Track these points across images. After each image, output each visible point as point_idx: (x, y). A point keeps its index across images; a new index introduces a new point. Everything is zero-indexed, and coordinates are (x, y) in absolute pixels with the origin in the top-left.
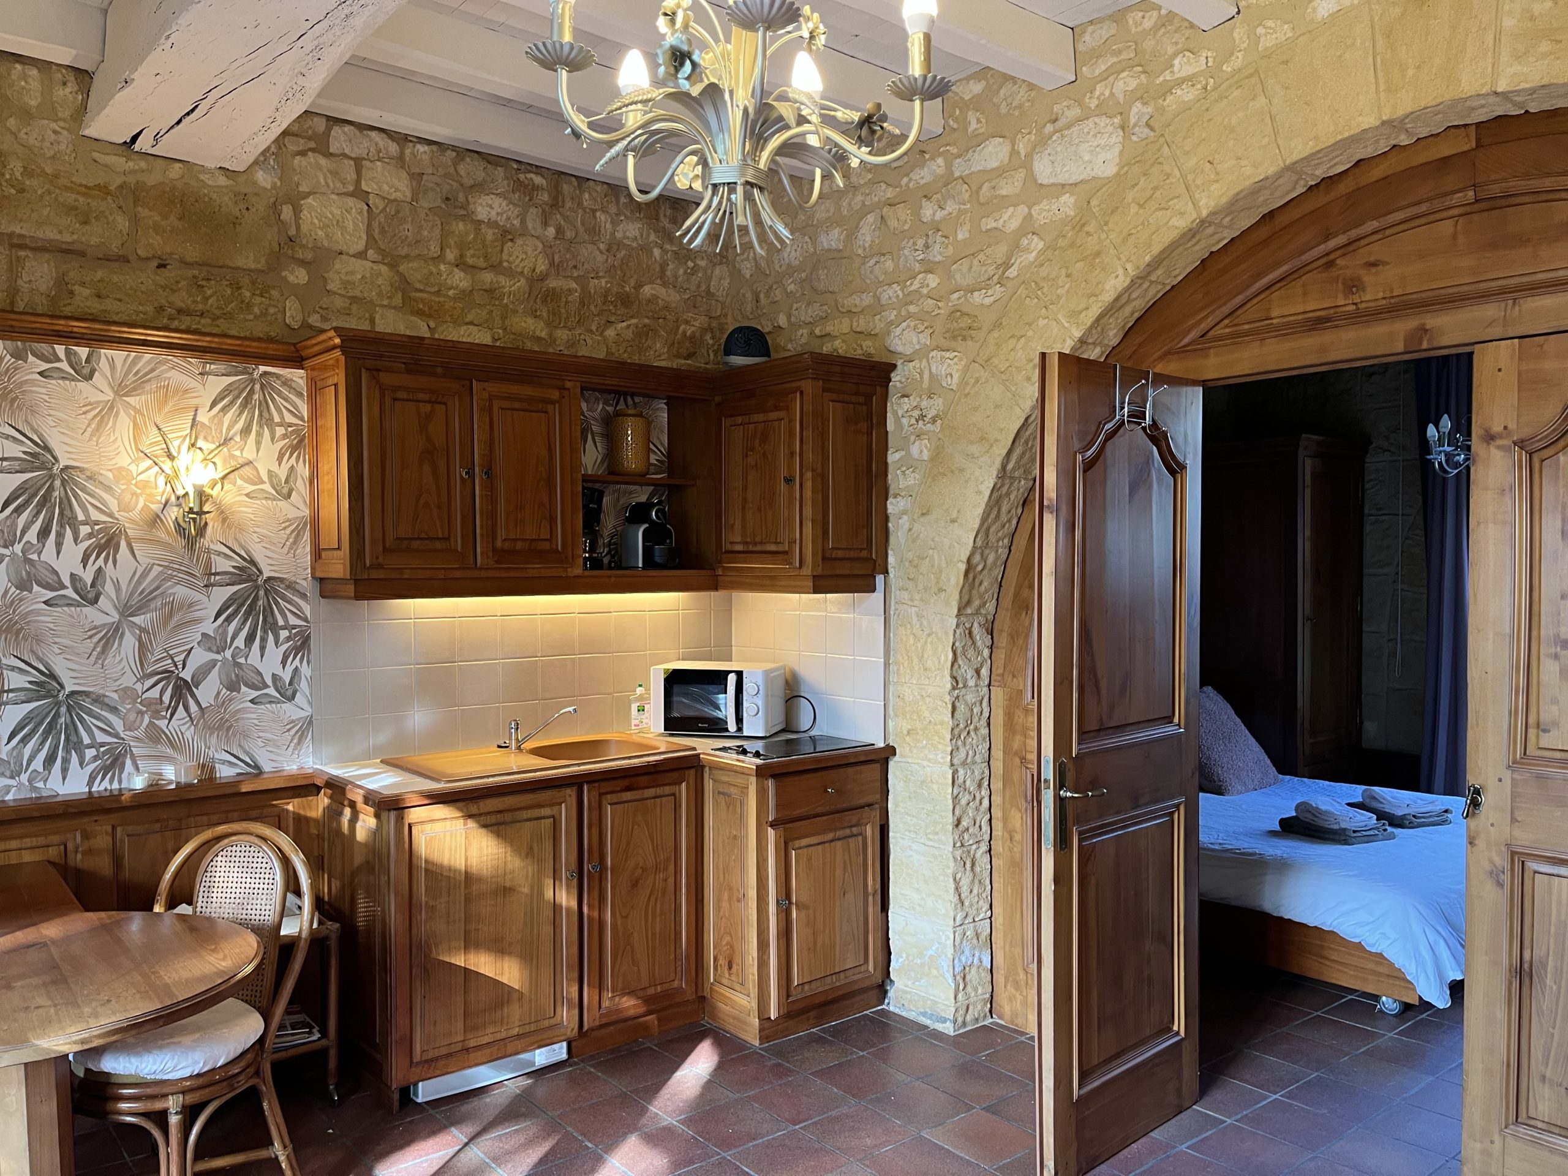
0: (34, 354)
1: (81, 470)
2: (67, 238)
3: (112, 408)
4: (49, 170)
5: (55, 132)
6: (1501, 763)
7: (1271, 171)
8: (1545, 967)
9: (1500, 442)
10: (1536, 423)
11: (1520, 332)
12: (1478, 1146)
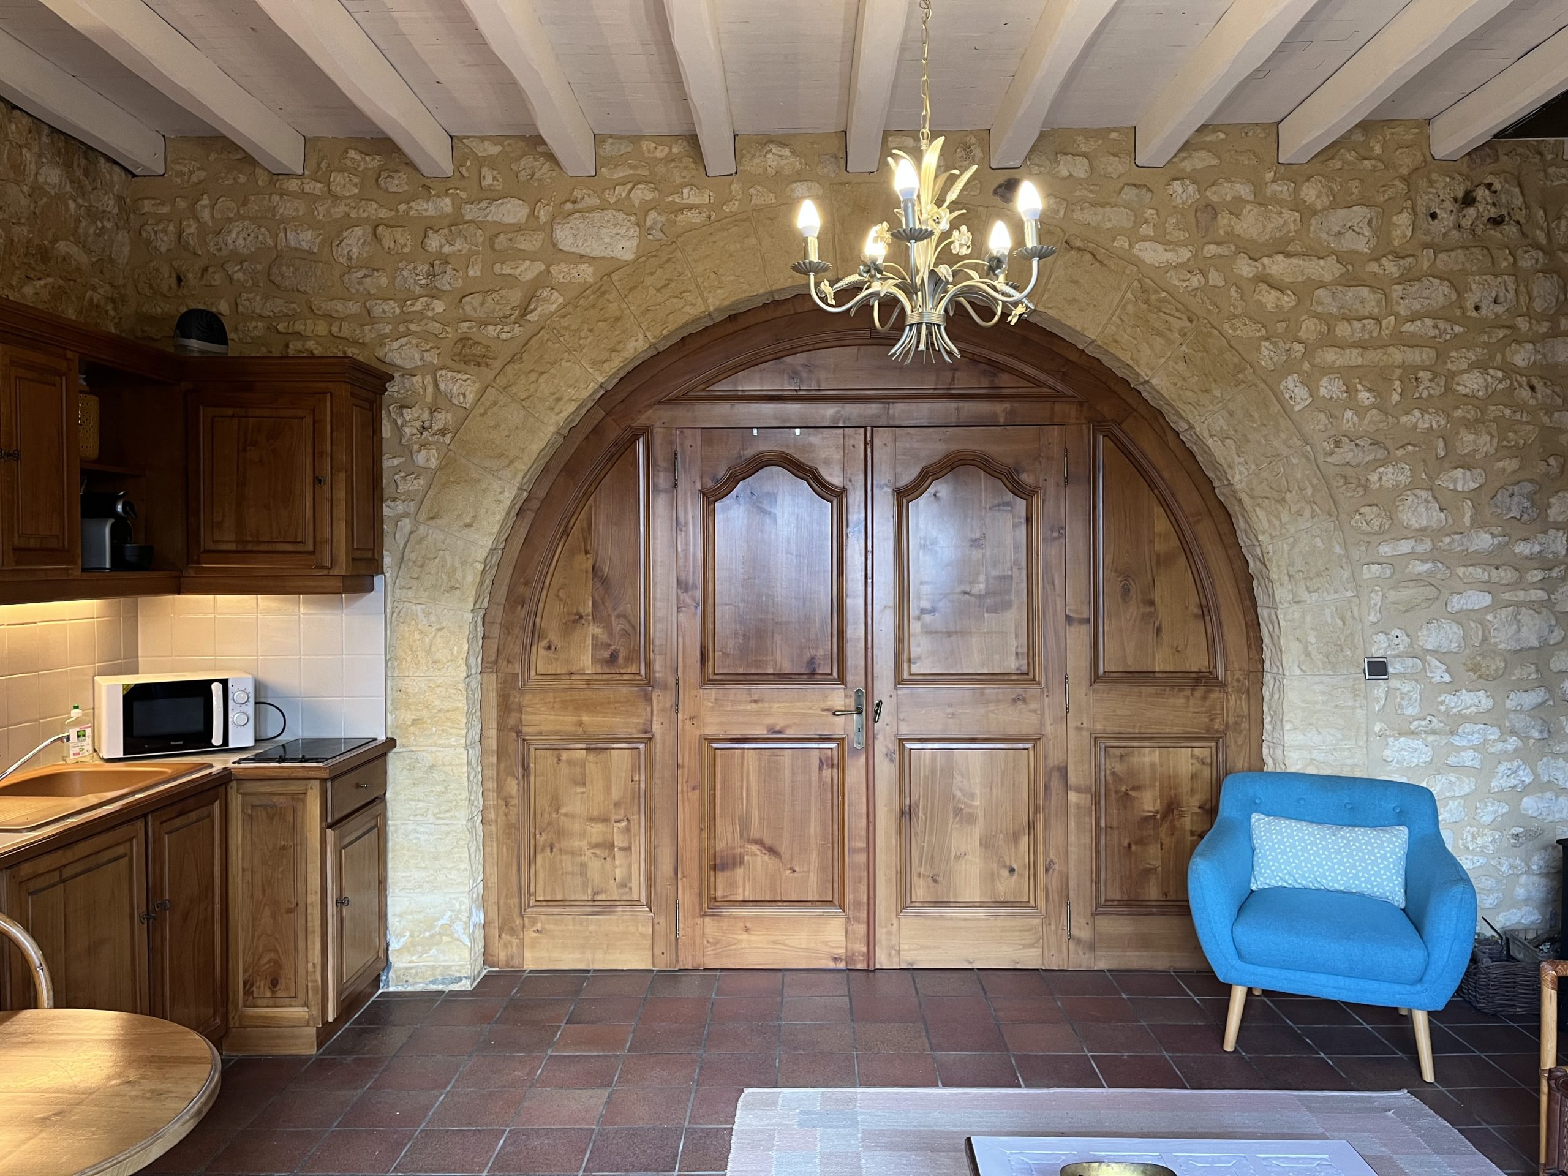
6: (891, 685)
7: (761, 291)
8: (918, 806)
9: (886, 489)
10: (907, 478)
11: (897, 423)
12: (884, 930)
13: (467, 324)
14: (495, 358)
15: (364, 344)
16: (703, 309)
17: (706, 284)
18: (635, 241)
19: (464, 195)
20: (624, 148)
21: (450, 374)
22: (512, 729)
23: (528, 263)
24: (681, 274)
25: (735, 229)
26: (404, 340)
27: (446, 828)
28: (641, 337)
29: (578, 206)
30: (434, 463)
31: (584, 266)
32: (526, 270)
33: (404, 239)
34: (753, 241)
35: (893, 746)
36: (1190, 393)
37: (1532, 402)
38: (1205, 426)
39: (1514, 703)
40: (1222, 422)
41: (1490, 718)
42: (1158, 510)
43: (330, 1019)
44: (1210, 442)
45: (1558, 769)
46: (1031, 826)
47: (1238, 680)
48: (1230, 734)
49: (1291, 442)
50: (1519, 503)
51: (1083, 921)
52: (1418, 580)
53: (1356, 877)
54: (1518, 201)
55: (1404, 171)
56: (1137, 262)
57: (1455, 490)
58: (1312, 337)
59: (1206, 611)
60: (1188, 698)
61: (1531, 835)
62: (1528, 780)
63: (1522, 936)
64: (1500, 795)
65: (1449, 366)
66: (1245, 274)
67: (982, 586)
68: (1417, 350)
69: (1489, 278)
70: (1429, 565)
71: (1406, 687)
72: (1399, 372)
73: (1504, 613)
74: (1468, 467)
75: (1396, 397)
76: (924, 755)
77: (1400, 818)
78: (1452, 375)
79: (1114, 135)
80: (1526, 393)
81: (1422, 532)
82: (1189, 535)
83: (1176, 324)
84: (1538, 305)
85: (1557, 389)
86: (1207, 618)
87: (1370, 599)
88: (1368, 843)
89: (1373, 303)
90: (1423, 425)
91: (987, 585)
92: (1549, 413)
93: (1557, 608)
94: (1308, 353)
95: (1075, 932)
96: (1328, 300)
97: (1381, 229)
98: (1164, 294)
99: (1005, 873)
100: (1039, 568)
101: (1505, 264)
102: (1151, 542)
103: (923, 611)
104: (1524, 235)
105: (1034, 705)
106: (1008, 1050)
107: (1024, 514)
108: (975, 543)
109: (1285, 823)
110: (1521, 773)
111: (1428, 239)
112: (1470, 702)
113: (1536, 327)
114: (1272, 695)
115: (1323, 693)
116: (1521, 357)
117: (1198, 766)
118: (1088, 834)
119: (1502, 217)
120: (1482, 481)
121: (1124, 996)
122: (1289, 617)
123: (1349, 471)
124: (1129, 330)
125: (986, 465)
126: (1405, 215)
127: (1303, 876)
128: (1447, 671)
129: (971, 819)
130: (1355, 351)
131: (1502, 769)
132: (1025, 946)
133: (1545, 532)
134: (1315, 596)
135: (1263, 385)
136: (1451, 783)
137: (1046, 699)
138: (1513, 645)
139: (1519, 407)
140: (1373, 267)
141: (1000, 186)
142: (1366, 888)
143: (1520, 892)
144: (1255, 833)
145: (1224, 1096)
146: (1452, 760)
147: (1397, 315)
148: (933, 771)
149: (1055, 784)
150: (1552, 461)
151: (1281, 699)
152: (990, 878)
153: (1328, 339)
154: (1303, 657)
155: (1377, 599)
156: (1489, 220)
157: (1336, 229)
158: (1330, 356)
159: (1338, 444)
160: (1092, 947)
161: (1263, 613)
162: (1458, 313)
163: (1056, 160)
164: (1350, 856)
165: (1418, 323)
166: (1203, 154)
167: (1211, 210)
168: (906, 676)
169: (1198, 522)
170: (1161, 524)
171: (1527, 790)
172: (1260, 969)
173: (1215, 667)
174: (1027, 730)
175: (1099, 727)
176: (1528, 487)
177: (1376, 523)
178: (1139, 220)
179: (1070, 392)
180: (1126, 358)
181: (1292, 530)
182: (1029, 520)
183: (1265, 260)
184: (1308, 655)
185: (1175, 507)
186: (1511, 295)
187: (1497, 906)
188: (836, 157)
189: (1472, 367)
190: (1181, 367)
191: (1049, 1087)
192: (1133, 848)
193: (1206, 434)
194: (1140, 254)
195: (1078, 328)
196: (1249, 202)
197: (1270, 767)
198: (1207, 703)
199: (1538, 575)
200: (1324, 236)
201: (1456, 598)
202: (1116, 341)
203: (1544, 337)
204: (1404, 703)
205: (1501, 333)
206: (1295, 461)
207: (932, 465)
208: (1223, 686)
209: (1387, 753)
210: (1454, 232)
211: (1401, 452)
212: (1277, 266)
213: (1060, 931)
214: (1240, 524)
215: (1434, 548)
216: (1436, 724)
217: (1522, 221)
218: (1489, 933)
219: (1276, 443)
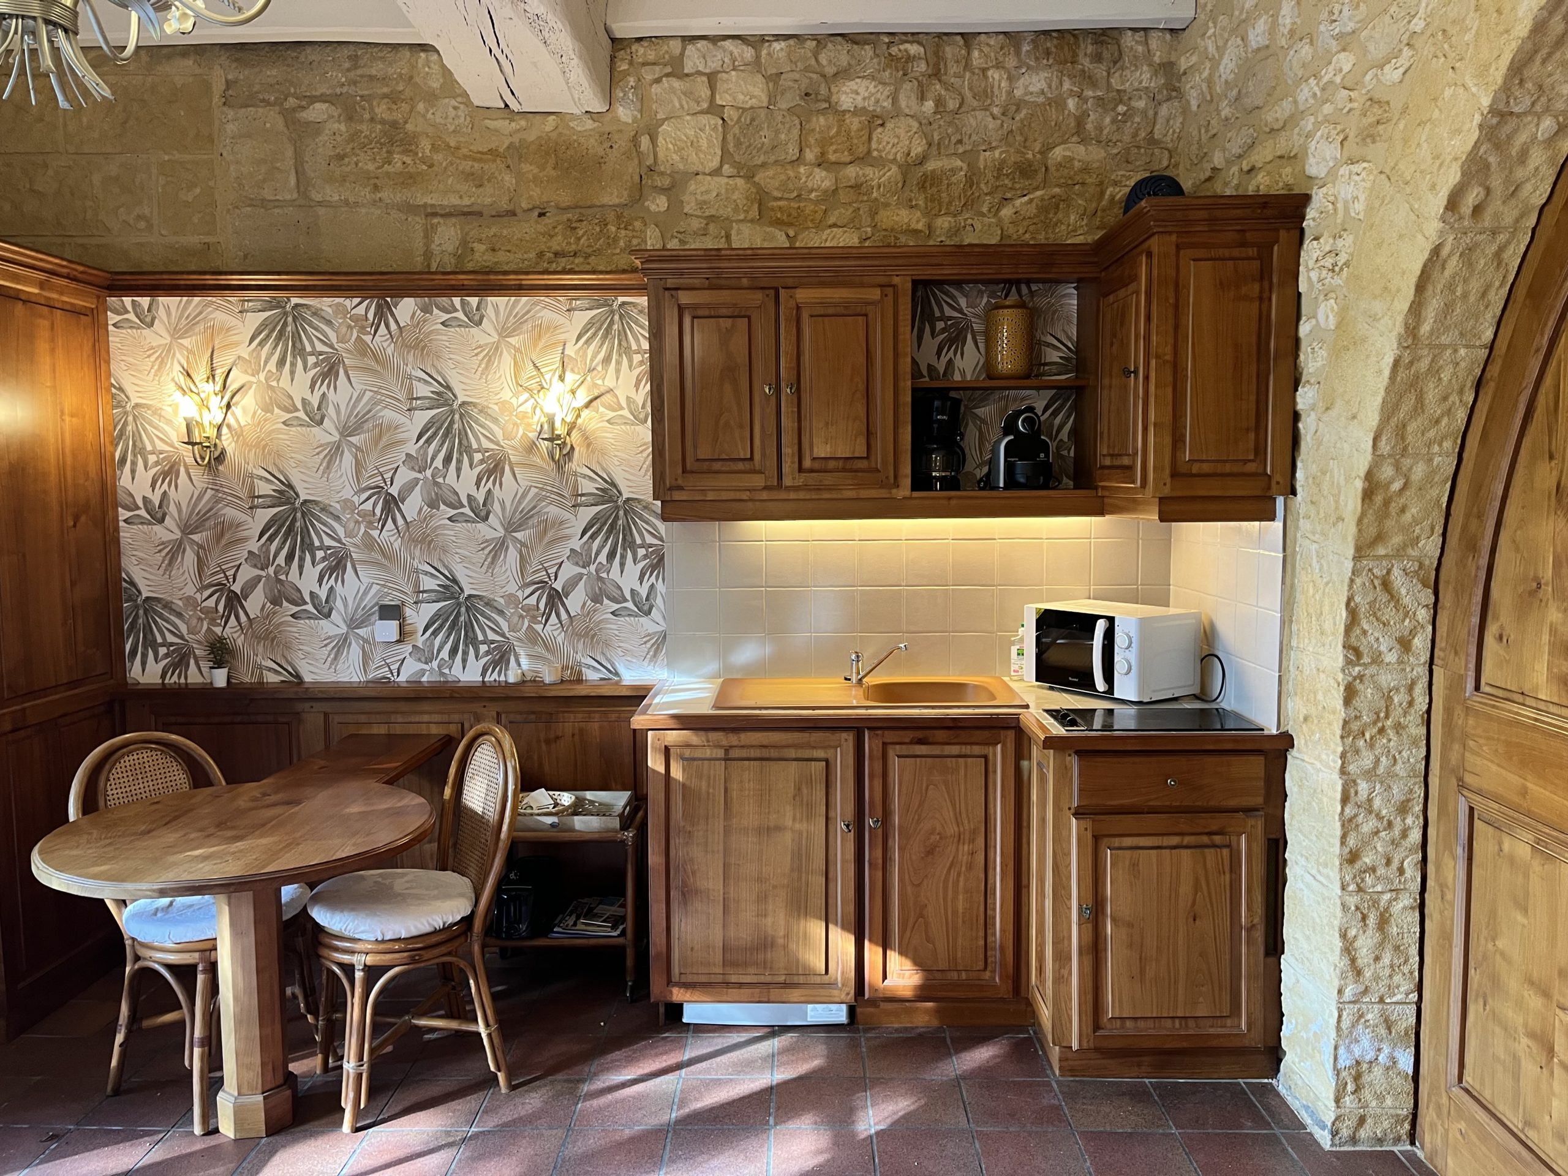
0: (438, 308)
1: (474, 405)
2: (466, 201)
3: (497, 349)
4: (452, 144)
5: (455, 108)
13: (1370, 75)
15: (1294, 156)
21: (1348, 170)
26: (1320, 134)
30: (1332, 321)
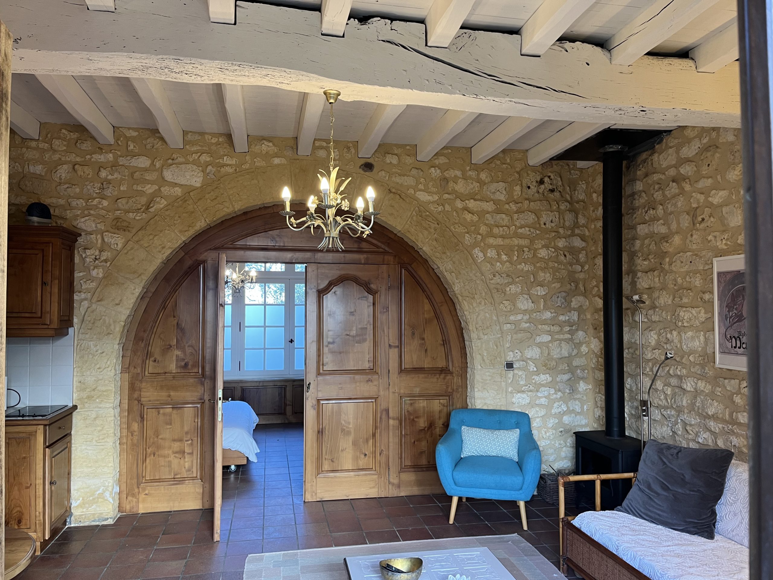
6: (315, 376)
7: (259, 203)
8: (325, 429)
9: (313, 290)
10: (322, 286)
11: (318, 262)
12: (310, 484)
13: (119, 212)
14: (133, 228)
15: (66, 219)
16: (232, 210)
17: (234, 199)
18: (202, 179)
19: (119, 153)
20: (197, 137)
21: (110, 234)
22: (136, 399)
23: (150, 185)
24: (222, 194)
25: (247, 176)
26: (87, 218)
27: (102, 447)
28: (203, 221)
29: (174, 162)
30: (101, 275)
31: (176, 189)
32: (149, 188)
33: (88, 171)
34: (255, 181)
35: (315, 402)
36: (438, 254)
37: (565, 261)
38: (444, 267)
39: (560, 379)
40: (450, 266)
41: (551, 384)
42: (426, 301)
43: (47, 538)
44: (446, 274)
45: (576, 405)
46: (374, 435)
47: (457, 371)
48: (454, 393)
49: (477, 275)
50: (560, 301)
51: (395, 475)
52: (524, 330)
53: (500, 450)
54: (560, 183)
55: (518, 170)
56: (417, 200)
57: (537, 295)
58: (485, 233)
59: (445, 342)
60: (438, 378)
61: (567, 431)
62: (565, 409)
63: (563, 472)
64: (555, 416)
65: (535, 246)
66: (459, 206)
67: (355, 332)
68: (523, 240)
69: (549, 212)
70: (528, 324)
71: (520, 373)
72: (516, 248)
73: (556, 343)
74: (542, 286)
75: (515, 258)
76: (329, 406)
77: (517, 425)
78: (536, 250)
79: (408, 147)
80: (562, 258)
81: (525, 312)
82: (438, 311)
83: (433, 226)
84: (567, 224)
85: (574, 256)
86: (445, 345)
87: (507, 338)
88: (505, 436)
89: (507, 221)
90: (526, 269)
91: (357, 332)
92: (571, 266)
93: (575, 341)
94: (483, 239)
95: (391, 480)
96: (490, 219)
97: (510, 192)
98: (428, 213)
99: (363, 456)
100: (378, 324)
101: (555, 207)
102: (423, 314)
103: (329, 343)
104: (562, 196)
105: (376, 383)
106: (362, 530)
107: (372, 301)
108: (352, 313)
109: (474, 429)
110: (562, 406)
111: (527, 196)
112: (543, 379)
113: (566, 232)
114: (470, 377)
115: (489, 376)
116: (561, 243)
117: (442, 407)
118: (397, 438)
119: (554, 189)
120: (547, 291)
121: (411, 506)
122: (476, 345)
123: (499, 287)
124: (414, 227)
125: (356, 280)
126: (518, 187)
127: (480, 451)
128: (535, 367)
129: (349, 433)
130: (500, 239)
131: (556, 405)
132: (371, 488)
133: (570, 312)
134: (486, 337)
135: (466, 252)
136: (537, 411)
137: (381, 380)
138: (559, 356)
139: (560, 263)
140: (507, 206)
141: (362, 165)
142: (503, 454)
143: (563, 454)
144: (463, 434)
145: (448, 541)
146: (537, 402)
147: (515, 226)
148: (332, 412)
149: (384, 416)
150: (572, 284)
151: (474, 379)
152: (356, 459)
153: (491, 234)
154: (482, 361)
155: (509, 338)
156: (549, 190)
157: (494, 191)
158: (491, 241)
159: (494, 276)
160: (399, 486)
161: (467, 343)
162: (538, 226)
163: (385, 156)
164: (498, 442)
165: (523, 229)
166: (443, 158)
167: (446, 180)
168: (321, 371)
169: (442, 305)
170: (427, 306)
171: (565, 413)
172: (463, 489)
173: (449, 366)
174: (373, 394)
175: (402, 391)
176: (564, 294)
177: (509, 307)
178: (418, 183)
179: (391, 251)
180: (413, 238)
181: (477, 310)
182: (374, 304)
183: (467, 201)
184: (484, 360)
185: (433, 299)
186: (557, 219)
187: (555, 460)
188: (292, 148)
189: (543, 247)
190: (435, 243)
191: (379, 543)
192: (416, 443)
193: (444, 270)
194: (419, 197)
195: (394, 226)
196: (460, 178)
197: (470, 407)
198: (446, 381)
199: (567, 329)
200: (489, 193)
201: (538, 337)
202: (409, 231)
203: (570, 236)
204: (520, 379)
205: (553, 234)
206: (478, 282)
207: (333, 280)
208: (452, 373)
209: (514, 400)
210: (536, 194)
211: (517, 280)
212: (471, 204)
213: (385, 481)
214: (458, 307)
215: (530, 317)
216: (531, 388)
217: (561, 191)
218: (552, 471)
219: (471, 275)
